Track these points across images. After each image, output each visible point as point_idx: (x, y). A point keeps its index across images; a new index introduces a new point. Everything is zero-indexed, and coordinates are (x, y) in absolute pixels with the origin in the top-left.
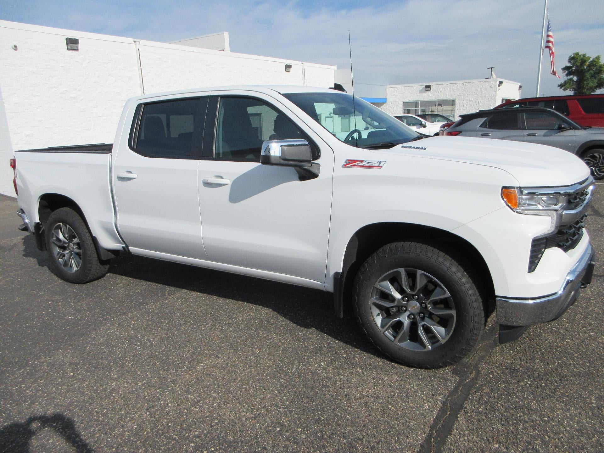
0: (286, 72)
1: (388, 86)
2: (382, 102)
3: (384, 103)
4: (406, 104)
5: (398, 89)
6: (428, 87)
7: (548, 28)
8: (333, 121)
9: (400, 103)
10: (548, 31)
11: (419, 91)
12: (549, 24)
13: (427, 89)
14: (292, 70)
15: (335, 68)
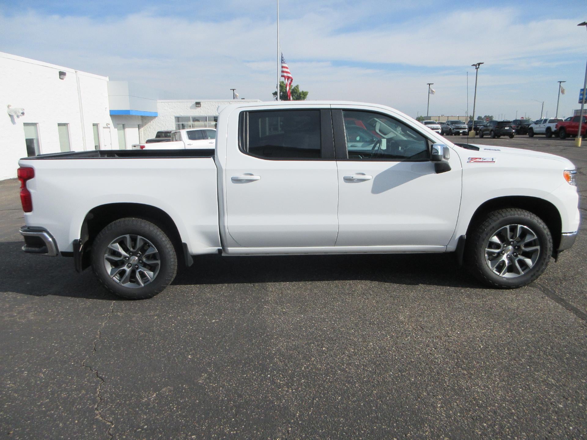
0: (60, 79)
1: (159, 101)
2: (153, 115)
3: (155, 117)
4: (178, 119)
5: (168, 104)
6: (198, 104)
7: (282, 60)
8: (110, 132)
9: (171, 117)
10: (282, 63)
11: (189, 107)
12: (282, 57)
13: (197, 105)
14: (66, 78)
15: (107, 79)
